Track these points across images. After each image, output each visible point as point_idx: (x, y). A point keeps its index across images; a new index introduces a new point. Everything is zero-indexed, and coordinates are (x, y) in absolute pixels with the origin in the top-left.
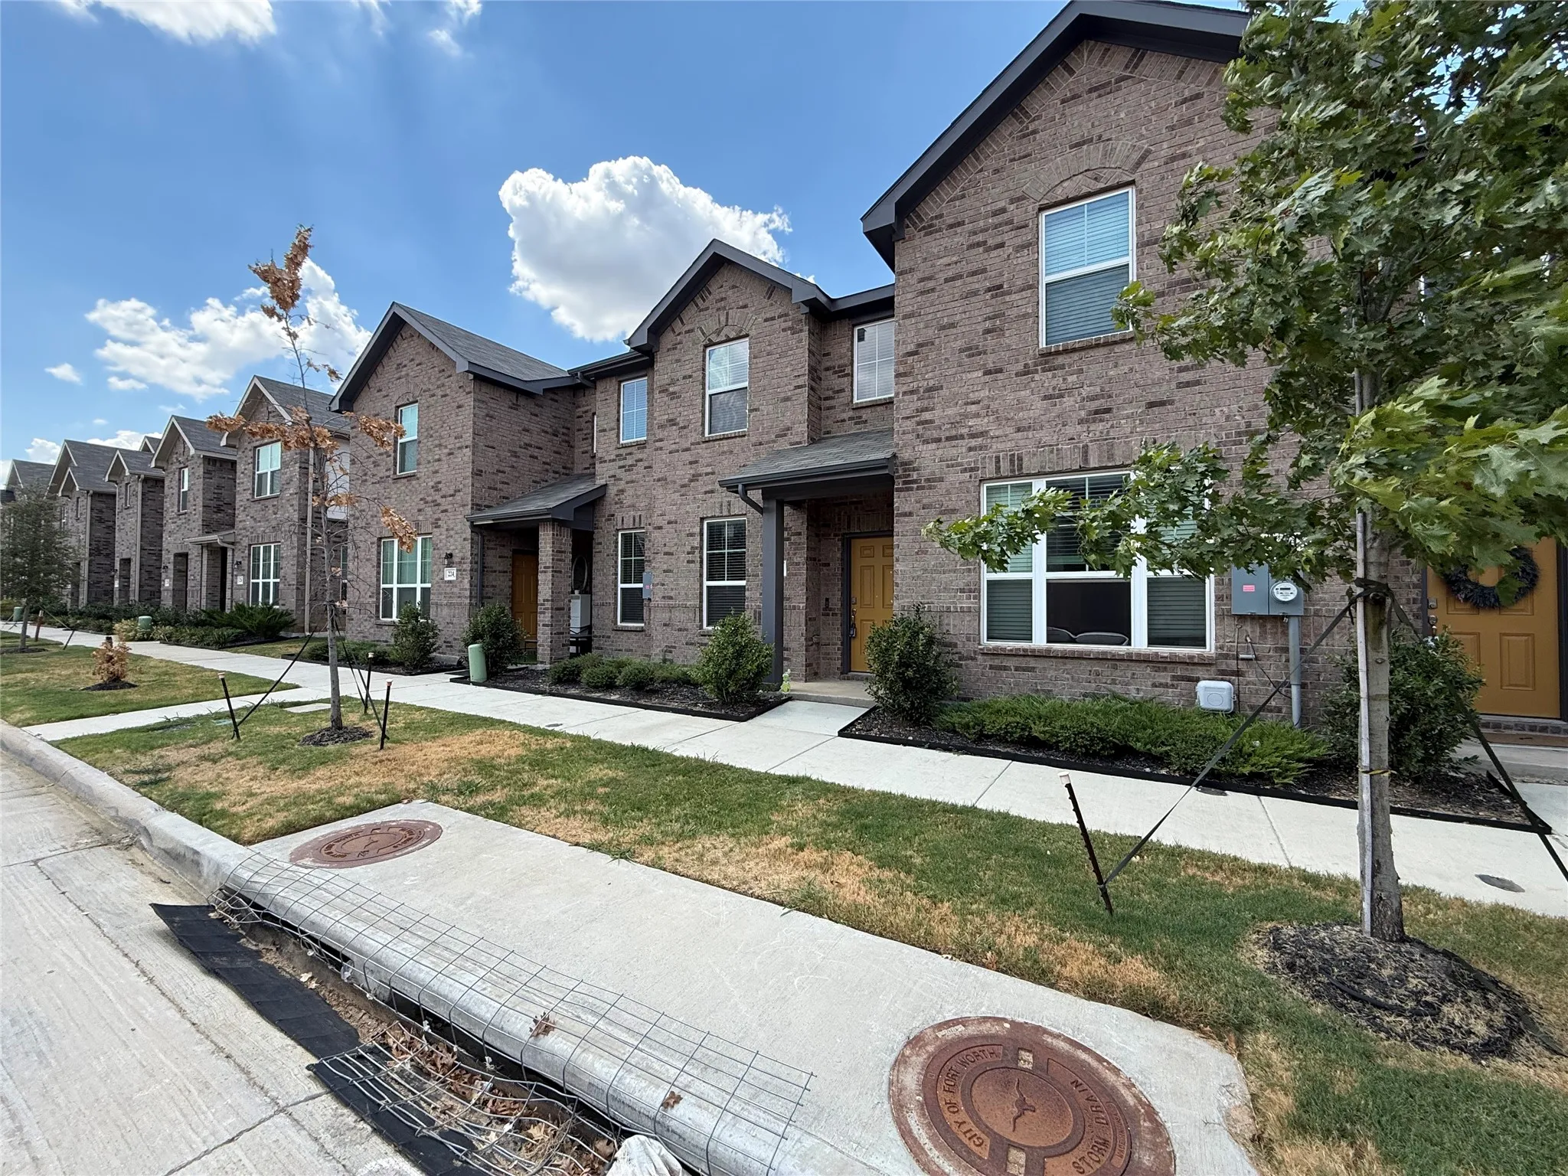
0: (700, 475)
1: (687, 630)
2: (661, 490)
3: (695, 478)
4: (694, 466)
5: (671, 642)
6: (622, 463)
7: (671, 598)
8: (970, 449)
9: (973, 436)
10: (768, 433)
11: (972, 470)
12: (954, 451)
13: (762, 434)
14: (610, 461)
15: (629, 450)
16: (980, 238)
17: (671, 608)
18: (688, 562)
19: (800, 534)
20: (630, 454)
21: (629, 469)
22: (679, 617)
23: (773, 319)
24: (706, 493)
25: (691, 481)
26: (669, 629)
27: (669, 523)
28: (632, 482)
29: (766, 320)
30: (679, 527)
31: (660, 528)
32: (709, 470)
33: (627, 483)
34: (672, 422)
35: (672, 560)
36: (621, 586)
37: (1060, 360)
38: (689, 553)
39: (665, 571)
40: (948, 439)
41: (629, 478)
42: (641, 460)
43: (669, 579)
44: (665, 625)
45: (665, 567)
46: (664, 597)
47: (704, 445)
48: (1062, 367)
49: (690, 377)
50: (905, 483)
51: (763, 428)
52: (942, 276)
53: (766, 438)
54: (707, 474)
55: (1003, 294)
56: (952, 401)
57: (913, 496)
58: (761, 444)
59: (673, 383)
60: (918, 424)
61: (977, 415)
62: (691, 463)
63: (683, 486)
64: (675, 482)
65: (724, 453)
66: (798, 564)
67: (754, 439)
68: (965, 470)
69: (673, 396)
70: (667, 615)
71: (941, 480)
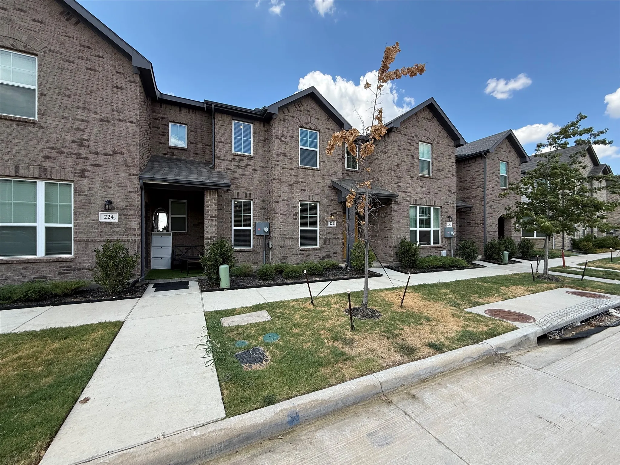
0: (299, 182)
1: (293, 249)
2: (278, 184)
3: (296, 182)
4: (296, 177)
5: (285, 255)
6: (236, 163)
7: (285, 235)
8: (408, 196)
9: (409, 192)
10: (328, 172)
11: (409, 201)
12: (405, 195)
13: (326, 172)
14: (227, 160)
15: (241, 158)
16: (409, 141)
17: (284, 239)
18: (293, 219)
19: (340, 212)
20: (242, 160)
21: (242, 168)
22: (289, 243)
23: (329, 129)
24: (302, 190)
25: (294, 183)
26: (283, 249)
27: (283, 200)
28: (244, 175)
29: (327, 128)
30: (288, 203)
31: (278, 202)
32: (303, 180)
33: (240, 175)
34: (284, 155)
35: (285, 218)
36: (234, 228)
37: (423, 179)
38: (294, 215)
39: (281, 222)
40: (404, 192)
41: (242, 173)
42: (250, 165)
43: (282, 226)
44: (281, 247)
45: (281, 220)
46: (280, 234)
47: (301, 169)
48: (423, 180)
49: (293, 137)
50: (395, 202)
51: (326, 170)
52: (403, 147)
53: (327, 174)
54: (302, 182)
55: (414, 158)
56: (404, 182)
57: (396, 206)
58: (325, 175)
59: (284, 136)
60: (398, 186)
61: (409, 187)
62: (294, 176)
63: (290, 185)
64: (285, 182)
65: (310, 175)
66: (340, 222)
67: (323, 173)
68: (407, 201)
69: (284, 142)
70: (283, 242)
71: (402, 203)
